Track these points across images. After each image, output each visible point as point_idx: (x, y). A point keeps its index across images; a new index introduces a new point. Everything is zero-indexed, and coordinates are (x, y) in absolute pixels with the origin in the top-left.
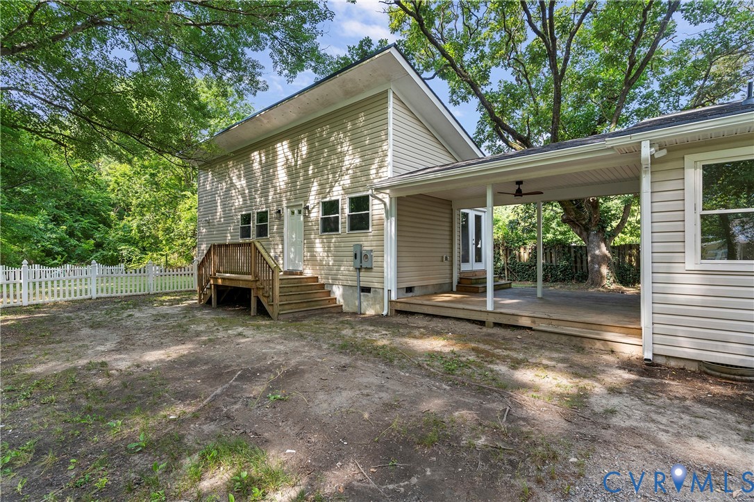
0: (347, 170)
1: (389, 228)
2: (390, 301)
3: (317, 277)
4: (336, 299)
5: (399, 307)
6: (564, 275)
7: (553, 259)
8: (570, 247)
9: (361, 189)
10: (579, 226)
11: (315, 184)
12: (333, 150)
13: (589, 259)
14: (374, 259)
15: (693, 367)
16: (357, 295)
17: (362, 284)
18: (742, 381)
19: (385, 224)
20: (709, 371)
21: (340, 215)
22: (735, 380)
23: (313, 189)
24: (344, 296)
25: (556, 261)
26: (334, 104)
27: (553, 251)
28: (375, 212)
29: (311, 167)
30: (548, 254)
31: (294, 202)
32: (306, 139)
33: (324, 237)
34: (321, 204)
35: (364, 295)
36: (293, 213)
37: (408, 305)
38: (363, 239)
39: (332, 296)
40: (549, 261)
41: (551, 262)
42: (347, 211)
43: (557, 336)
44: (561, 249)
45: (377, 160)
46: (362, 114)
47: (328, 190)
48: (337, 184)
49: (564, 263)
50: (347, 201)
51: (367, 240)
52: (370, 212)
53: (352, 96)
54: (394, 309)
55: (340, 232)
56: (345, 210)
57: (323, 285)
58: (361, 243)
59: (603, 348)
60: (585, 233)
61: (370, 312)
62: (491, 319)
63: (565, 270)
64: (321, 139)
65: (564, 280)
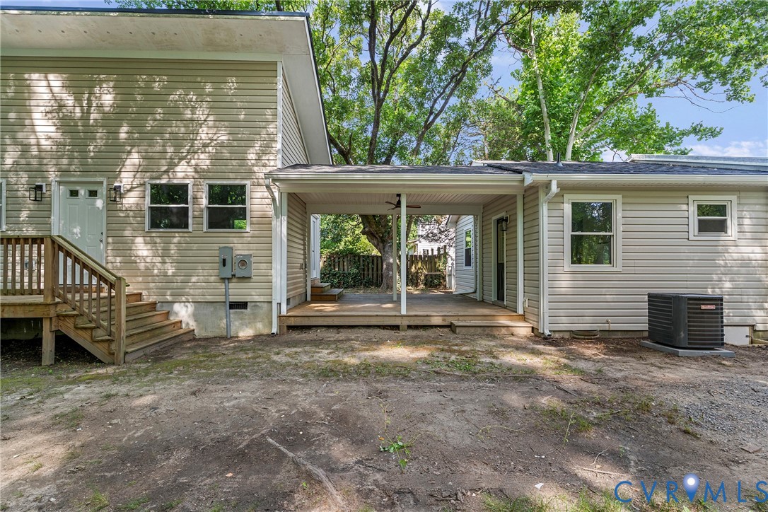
0: (205, 146)
1: (279, 229)
2: (280, 317)
3: (141, 294)
4: (181, 322)
5: (292, 322)
6: (354, 282)
7: (346, 267)
8: (359, 257)
9: (231, 175)
10: (376, 238)
11: (135, 155)
12: (174, 112)
13: (385, 266)
14: (254, 266)
15: (567, 336)
16: (222, 313)
17: (233, 299)
18: (594, 339)
19: (274, 223)
20: (577, 337)
21: (190, 206)
22: (591, 339)
23: (128, 162)
24: (195, 316)
25: (348, 269)
26: (179, 49)
27: (345, 260)
28: (255, 207)
29: (124, 129)
30: (341, 263)
31: (79, 176)
32: (112, 84)
33: (154, 235)
34: (149, 187)
35: (236, 313)
36: (74, 193)
37: (306, 319)
38: (235, 240)
39: (173, 319)
40: (342, 269)
41: (344, 270)
42: (204, 202)
43: (474, 328)
44: (352, 259)
45: (258, 144)
46: (234, 79)
47: (164, 168)
48: (183, 162)
49: (355, 271)
50: (206, 189)
51: (240, 242)
52: (248, 205)
53: (216, 51)
54: (285, 325)
55: (190, 229)
56: (201, 201)
57: (155, 304)
58: (232, 245)
59: (506, 333)
60: (381, 245)
61: (246, 333)
62: (406, 322)
63: (355, 277)
64: (147, 91)
65: (354, 286)
